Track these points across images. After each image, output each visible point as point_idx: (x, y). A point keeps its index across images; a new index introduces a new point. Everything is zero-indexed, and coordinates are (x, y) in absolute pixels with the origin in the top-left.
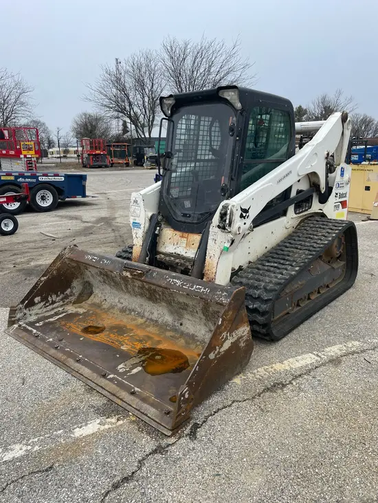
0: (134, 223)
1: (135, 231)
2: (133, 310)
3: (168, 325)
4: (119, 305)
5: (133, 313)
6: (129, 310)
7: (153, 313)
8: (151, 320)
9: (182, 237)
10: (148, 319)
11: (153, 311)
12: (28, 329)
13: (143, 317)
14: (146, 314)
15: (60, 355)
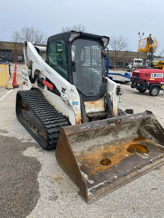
0: (73, 102)
1: (75, 107)
2: (94, 146)
3: (113, 141)
4: (85, 149)
5: (95, 147)
6: (92, 147)
7: (104, 141)
8: (106, 144)
9: (92, 103)
10: (104, 145)
11: (104, 140)
12: (97, 187)
13: (101, 146)
14: (102, 143)
15: (133, 174)
